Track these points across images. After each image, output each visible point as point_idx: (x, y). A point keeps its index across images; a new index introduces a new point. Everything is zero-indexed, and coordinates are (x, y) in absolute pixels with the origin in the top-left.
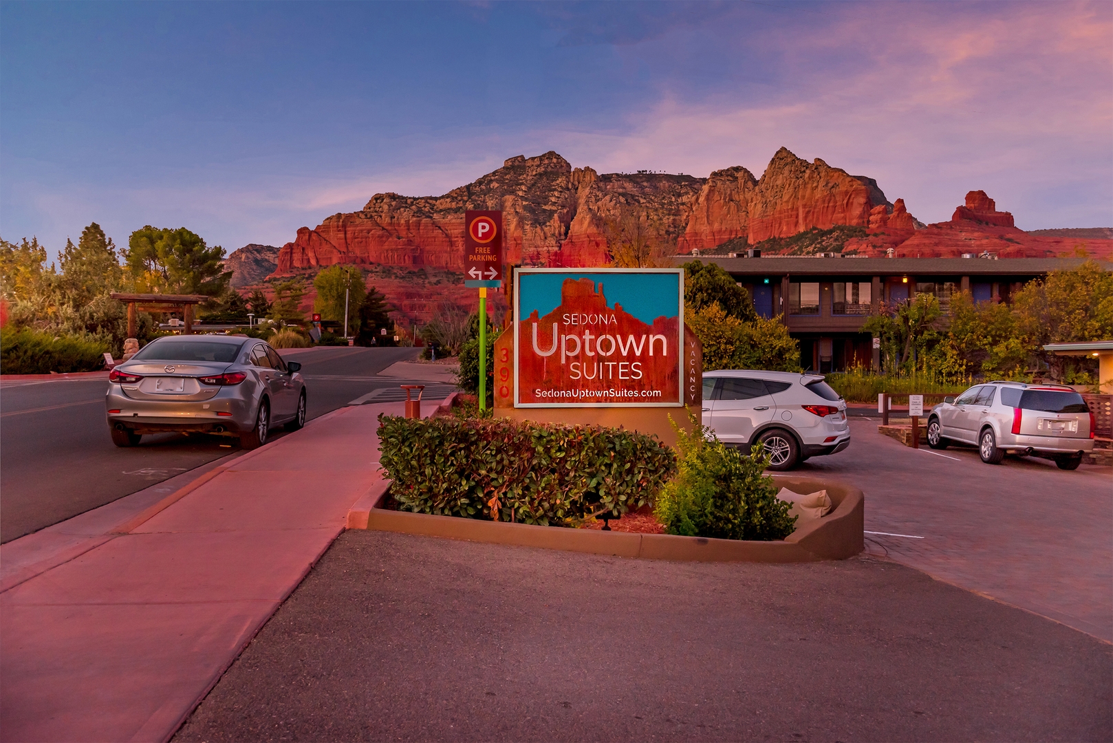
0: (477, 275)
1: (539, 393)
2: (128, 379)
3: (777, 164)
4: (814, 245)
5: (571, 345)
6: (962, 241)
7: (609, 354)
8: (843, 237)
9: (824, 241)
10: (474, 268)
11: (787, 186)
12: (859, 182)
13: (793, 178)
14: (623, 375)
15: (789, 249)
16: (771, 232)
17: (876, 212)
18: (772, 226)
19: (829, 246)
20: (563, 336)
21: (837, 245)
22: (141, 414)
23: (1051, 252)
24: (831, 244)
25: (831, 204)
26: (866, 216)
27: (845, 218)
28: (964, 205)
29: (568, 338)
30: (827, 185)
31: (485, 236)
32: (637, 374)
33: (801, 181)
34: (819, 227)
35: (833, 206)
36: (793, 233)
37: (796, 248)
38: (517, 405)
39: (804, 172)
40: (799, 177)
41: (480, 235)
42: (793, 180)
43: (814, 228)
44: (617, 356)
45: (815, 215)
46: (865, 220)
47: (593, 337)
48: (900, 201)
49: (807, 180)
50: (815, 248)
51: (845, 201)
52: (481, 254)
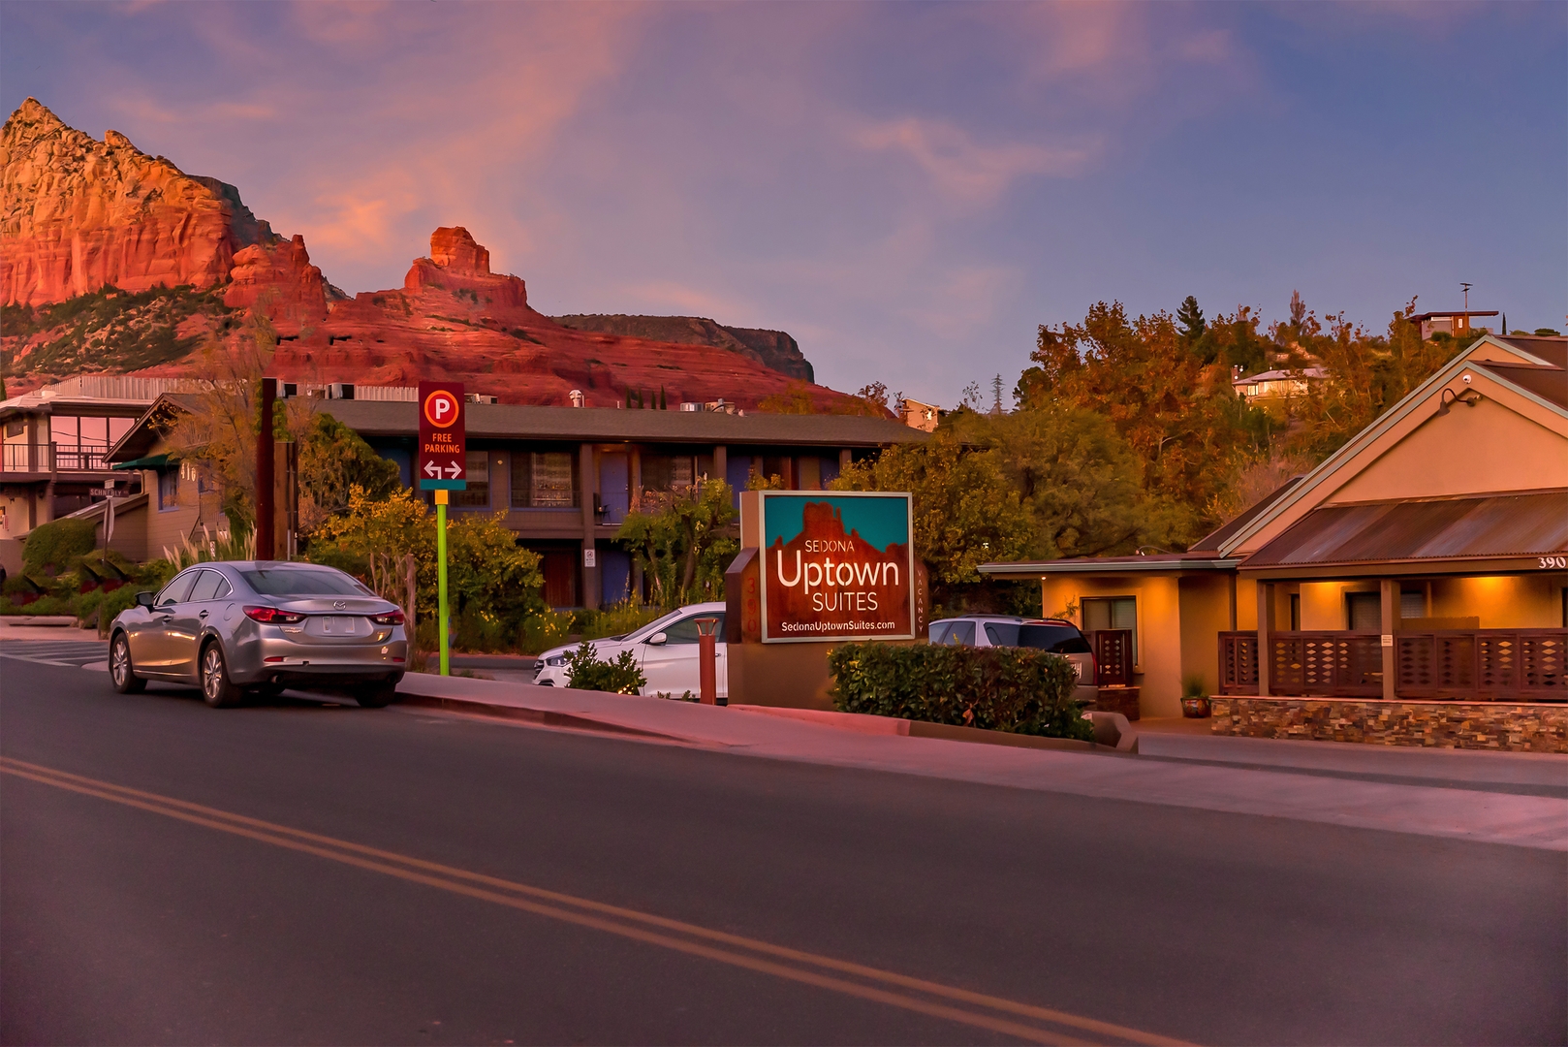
0: (435, 473)
1: (786, 627)
2: (289, 619)
3: (19, 135)
4: (109, 327)
5: (813, 574)
6: (427, 332)
7: (848, 583)
8: (174, 312)
9: (131, 318)
10: (432, 462)
11: (44, 188)
12: (207, 191)
13: (57, 170)
14: (861, 605)
15: (52, 332)
16: (9, 291)
17: (245, 259)
18: (9, 277)
19: (143, 330)
20: (806, 565)
21: (162, 328)
22: (312, 662)
23: (598, 362)
24: (148, 326)
25: (146, 236)
26: (223, 266)
27: (176, 270)
28: (428, 256)
29: (810, 566)
30: (134, 192)
31: (445, 417)
32: (873, 605)
33: (76, 179)
34: (121, 284)
35: (149, 241)
36: (59, 296)
37: (69, 332)
38: (765, 639)
39: (82, 158)
40: (71, 168)
41: (438, 417)
42: (58, 176)
43: (109, 289)
44: (855, 586)
45: (110, 260)
46: (222, 277)
47: (833, 565)
48: (299, 239)
49: (89, 178)
50: (112, 333)
51: (177, 232)
52: (441, 443)
